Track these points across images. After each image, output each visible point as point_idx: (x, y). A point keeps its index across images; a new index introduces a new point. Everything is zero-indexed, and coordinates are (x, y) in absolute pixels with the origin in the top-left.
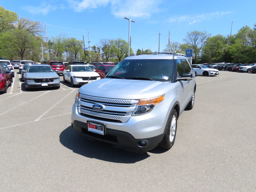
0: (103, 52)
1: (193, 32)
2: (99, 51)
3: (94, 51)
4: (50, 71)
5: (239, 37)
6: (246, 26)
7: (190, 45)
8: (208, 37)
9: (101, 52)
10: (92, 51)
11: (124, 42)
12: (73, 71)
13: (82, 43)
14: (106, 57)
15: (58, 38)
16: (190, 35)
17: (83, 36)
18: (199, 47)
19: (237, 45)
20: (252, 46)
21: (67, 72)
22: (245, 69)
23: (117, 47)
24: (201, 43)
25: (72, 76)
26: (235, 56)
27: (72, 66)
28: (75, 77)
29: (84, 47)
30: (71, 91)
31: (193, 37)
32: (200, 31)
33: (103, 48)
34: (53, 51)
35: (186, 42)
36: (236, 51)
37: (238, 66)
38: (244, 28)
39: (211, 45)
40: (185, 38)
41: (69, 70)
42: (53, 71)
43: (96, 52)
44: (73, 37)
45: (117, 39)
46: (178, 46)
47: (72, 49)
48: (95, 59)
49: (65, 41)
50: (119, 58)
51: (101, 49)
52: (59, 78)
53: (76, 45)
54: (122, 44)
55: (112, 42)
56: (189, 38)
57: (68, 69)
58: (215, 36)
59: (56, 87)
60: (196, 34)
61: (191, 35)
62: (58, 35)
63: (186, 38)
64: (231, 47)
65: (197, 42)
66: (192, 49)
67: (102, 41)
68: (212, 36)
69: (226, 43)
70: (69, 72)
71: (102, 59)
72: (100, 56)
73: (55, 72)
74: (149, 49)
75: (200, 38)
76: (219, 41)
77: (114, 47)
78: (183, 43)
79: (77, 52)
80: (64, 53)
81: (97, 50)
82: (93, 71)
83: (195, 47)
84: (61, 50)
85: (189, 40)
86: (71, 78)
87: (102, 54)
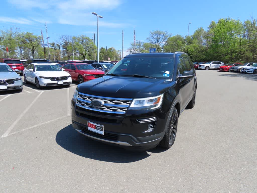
0: (64, 50)
1: (156, 32)
2: (60, 48)
3: (53, 48)
4: (8, 70)
5: (195, 38)
6: (201, 28)
7: (153, 44)
8: (168, 37)
9: (62, 49)
10: (51, 49)
11: (88, 39)
12: (38, 71)
13: (40, 39)
14: (68, 55)
15: (9, 33)
16: (152, 34)
17: (41, 31)
18: (161, 46)
19: (195, 45)
20: (207, 46)
21: (30, 72)
22: (204, 67)
23: (80, 44)
24: (163, 42)
25: (37, 77)
26: (193, 55)
27: (35, 64)
28: (41, 77)
29: (43, 43)
30: (38, 95)
31: (156, 37)
32: (162, 31)
33: (64, 45)
34: (3, 48)
35: (149, 41)
36: (194, 51)
37: (197, 64)
38: (199, 30)
39: (172, 45)
40: (148, 37)
41: (32, 70)
42: (12, 71)
43: (55, 49)
44: (29, 32)
45: (80, 36)
46: (142, 45)
47: (28, 45)
48: (54, 57)
49: (19, 36)
50: (84, 56)
51: (61, 46)
52: (21, 79)
53: (33, 41)
54: (86, 41)
55: (74, 39)
56: (152, 37)
57: (30, 69)
58: (174, 37)
59: (17, 90)
60: (159, 34)
61: (154, 35)
62: (9, 29)
63: (150, 37)
64: (189, 46)
65: (159, 41)
66: (154, 48)
67: (63, 38)
68: (172, 36)
69: (185, 43)
70: (32, 71)
71: (63, 57)
72: (61, 54)
73: (14, 72)
74: (113, 48)
75: (162, 37)
76: (178, 41)
77: (77, 44)
78: (146, 42)
79: (34, 49)
80: (16, 50)
81: (56, 47)
82: (61, 70)
83: (158, 46)
84: (13, 46)
85: (152, 39)
86: (36, 78)
87: (63, 52)
